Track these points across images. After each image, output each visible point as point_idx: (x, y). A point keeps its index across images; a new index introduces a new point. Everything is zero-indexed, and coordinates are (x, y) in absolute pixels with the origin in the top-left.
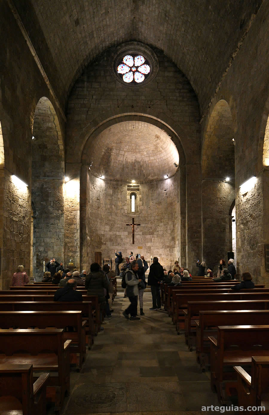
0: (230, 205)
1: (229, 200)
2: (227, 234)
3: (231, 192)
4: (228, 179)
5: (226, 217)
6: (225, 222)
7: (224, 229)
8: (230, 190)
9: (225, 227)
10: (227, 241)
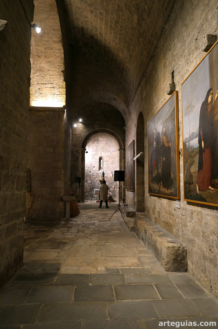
0: (83, 140)
1: (82, 136)
2: (80, 163)
3: (84, 130)
4: (81, 120)
5: (80, 149)
6: (79, 153)
7: (78, 158)
8: (84, 129)
9: (79, 157)
10: (79, 168)
